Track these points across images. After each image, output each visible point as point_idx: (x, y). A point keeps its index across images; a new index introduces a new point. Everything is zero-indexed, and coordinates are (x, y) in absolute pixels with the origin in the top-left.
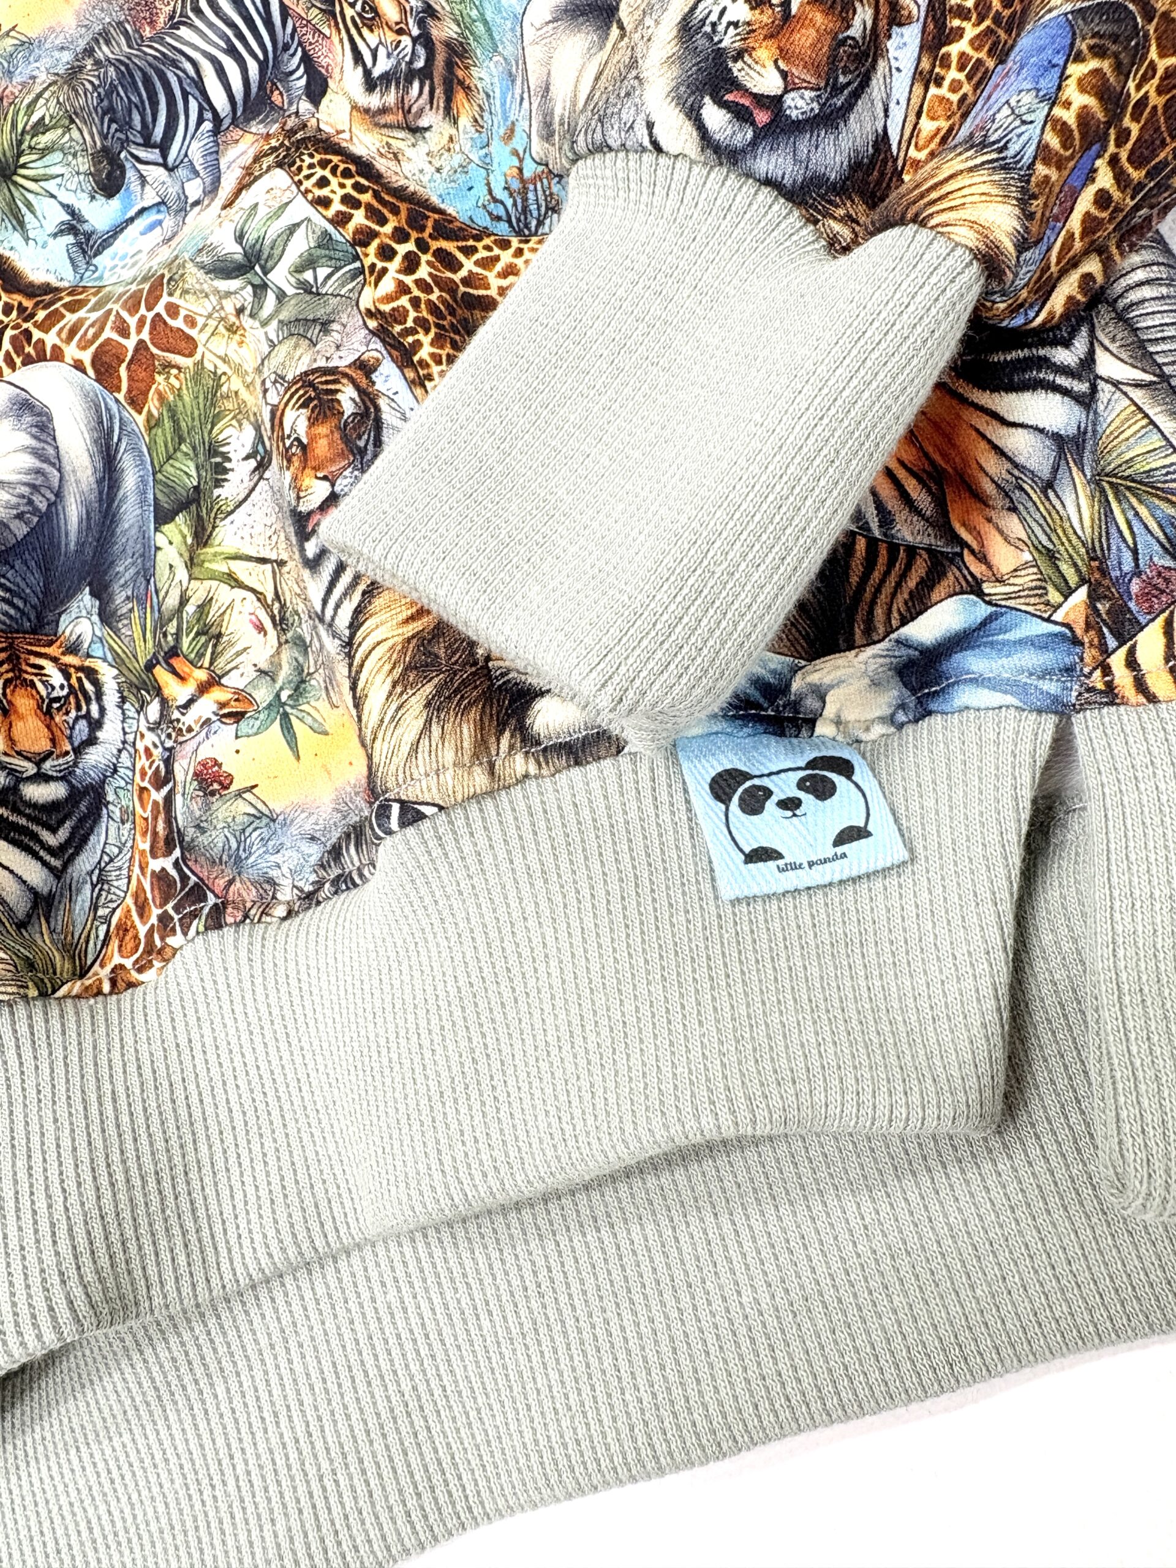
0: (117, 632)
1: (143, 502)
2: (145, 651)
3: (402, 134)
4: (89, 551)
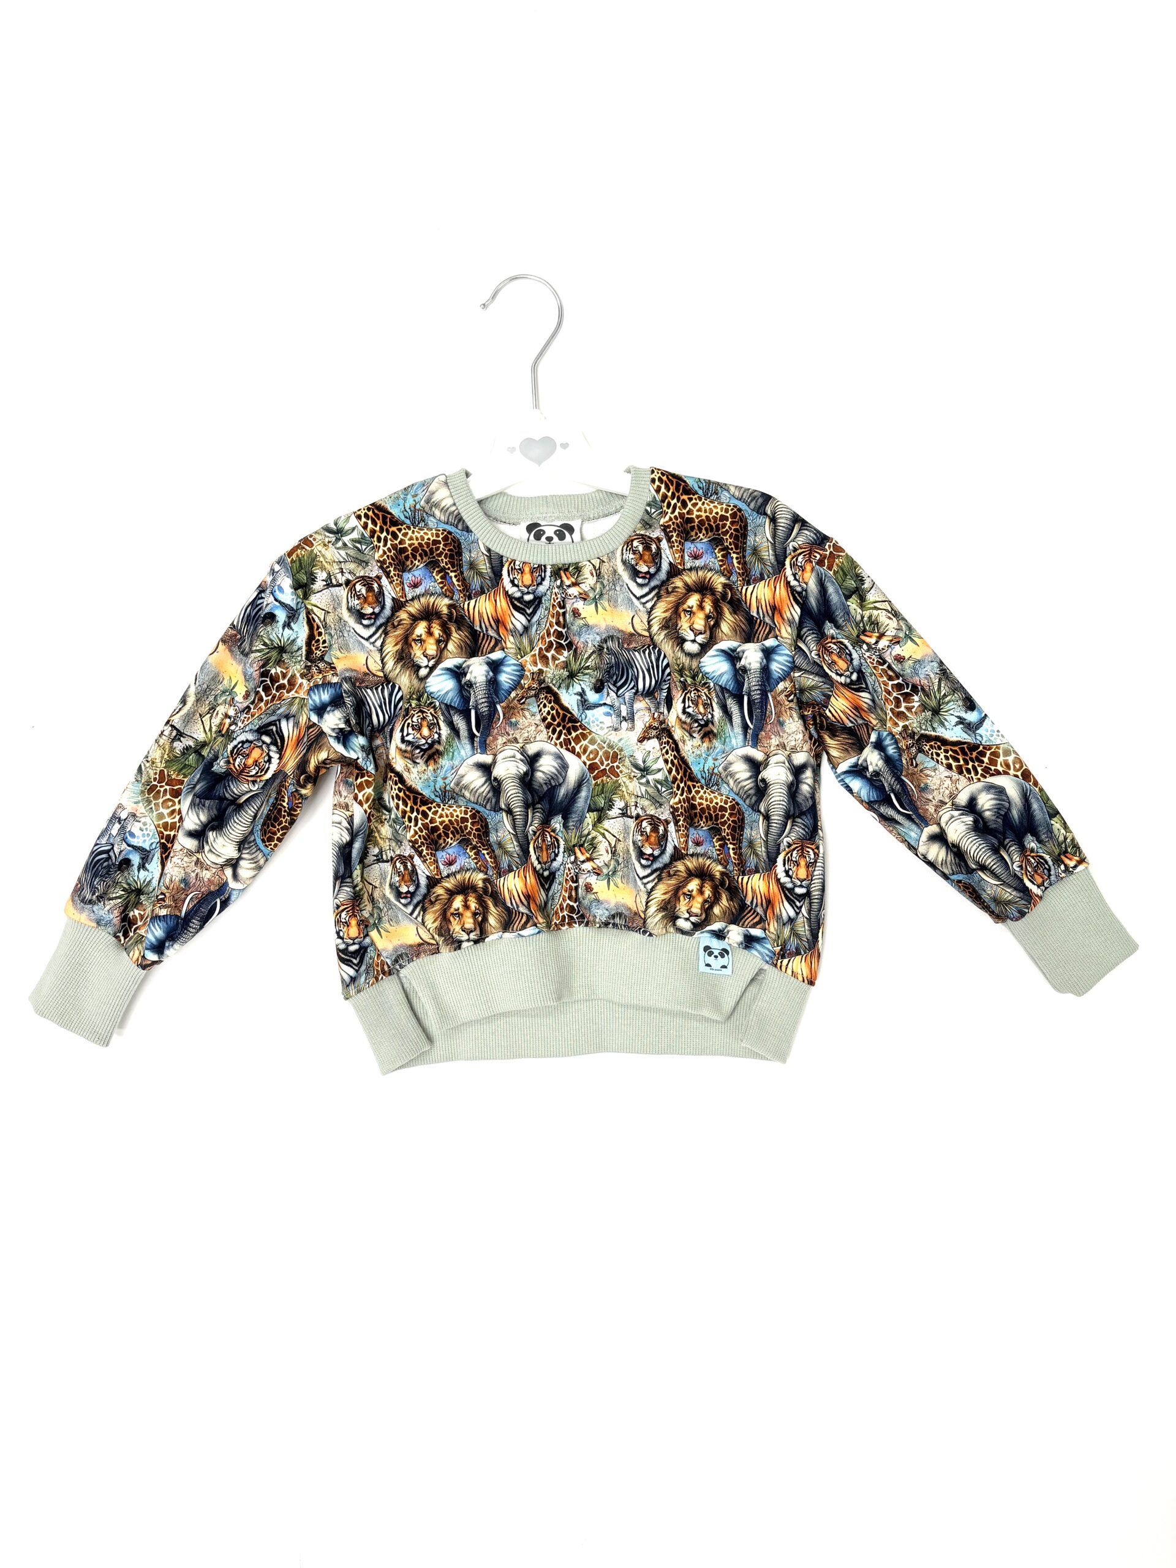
0: (567, 833)
1: (586, 802)
2: (574, 841)
3: (687, 734)
4: (565, 803)
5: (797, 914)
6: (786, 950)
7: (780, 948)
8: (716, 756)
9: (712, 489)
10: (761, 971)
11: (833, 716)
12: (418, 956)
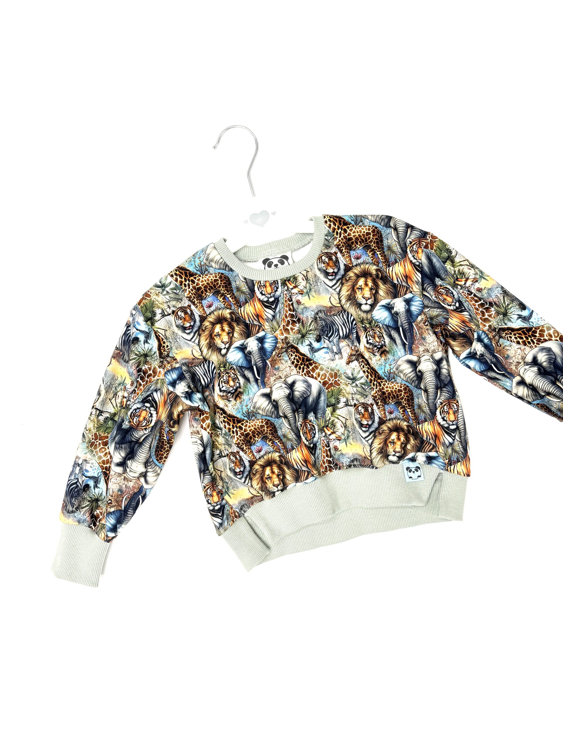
0: (318, 421)
1: (325, 403)
2: (323, 425)
3: (372, 354)
4: (313, 405)
5: (454, 440)
6: (452, 461)
7: (448, 460)
8: (390, 363)
9: (358, 220)
10: (440, 474)
11: (453, 329)
12: (252, 504)
